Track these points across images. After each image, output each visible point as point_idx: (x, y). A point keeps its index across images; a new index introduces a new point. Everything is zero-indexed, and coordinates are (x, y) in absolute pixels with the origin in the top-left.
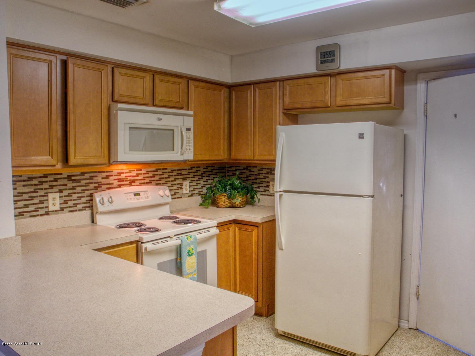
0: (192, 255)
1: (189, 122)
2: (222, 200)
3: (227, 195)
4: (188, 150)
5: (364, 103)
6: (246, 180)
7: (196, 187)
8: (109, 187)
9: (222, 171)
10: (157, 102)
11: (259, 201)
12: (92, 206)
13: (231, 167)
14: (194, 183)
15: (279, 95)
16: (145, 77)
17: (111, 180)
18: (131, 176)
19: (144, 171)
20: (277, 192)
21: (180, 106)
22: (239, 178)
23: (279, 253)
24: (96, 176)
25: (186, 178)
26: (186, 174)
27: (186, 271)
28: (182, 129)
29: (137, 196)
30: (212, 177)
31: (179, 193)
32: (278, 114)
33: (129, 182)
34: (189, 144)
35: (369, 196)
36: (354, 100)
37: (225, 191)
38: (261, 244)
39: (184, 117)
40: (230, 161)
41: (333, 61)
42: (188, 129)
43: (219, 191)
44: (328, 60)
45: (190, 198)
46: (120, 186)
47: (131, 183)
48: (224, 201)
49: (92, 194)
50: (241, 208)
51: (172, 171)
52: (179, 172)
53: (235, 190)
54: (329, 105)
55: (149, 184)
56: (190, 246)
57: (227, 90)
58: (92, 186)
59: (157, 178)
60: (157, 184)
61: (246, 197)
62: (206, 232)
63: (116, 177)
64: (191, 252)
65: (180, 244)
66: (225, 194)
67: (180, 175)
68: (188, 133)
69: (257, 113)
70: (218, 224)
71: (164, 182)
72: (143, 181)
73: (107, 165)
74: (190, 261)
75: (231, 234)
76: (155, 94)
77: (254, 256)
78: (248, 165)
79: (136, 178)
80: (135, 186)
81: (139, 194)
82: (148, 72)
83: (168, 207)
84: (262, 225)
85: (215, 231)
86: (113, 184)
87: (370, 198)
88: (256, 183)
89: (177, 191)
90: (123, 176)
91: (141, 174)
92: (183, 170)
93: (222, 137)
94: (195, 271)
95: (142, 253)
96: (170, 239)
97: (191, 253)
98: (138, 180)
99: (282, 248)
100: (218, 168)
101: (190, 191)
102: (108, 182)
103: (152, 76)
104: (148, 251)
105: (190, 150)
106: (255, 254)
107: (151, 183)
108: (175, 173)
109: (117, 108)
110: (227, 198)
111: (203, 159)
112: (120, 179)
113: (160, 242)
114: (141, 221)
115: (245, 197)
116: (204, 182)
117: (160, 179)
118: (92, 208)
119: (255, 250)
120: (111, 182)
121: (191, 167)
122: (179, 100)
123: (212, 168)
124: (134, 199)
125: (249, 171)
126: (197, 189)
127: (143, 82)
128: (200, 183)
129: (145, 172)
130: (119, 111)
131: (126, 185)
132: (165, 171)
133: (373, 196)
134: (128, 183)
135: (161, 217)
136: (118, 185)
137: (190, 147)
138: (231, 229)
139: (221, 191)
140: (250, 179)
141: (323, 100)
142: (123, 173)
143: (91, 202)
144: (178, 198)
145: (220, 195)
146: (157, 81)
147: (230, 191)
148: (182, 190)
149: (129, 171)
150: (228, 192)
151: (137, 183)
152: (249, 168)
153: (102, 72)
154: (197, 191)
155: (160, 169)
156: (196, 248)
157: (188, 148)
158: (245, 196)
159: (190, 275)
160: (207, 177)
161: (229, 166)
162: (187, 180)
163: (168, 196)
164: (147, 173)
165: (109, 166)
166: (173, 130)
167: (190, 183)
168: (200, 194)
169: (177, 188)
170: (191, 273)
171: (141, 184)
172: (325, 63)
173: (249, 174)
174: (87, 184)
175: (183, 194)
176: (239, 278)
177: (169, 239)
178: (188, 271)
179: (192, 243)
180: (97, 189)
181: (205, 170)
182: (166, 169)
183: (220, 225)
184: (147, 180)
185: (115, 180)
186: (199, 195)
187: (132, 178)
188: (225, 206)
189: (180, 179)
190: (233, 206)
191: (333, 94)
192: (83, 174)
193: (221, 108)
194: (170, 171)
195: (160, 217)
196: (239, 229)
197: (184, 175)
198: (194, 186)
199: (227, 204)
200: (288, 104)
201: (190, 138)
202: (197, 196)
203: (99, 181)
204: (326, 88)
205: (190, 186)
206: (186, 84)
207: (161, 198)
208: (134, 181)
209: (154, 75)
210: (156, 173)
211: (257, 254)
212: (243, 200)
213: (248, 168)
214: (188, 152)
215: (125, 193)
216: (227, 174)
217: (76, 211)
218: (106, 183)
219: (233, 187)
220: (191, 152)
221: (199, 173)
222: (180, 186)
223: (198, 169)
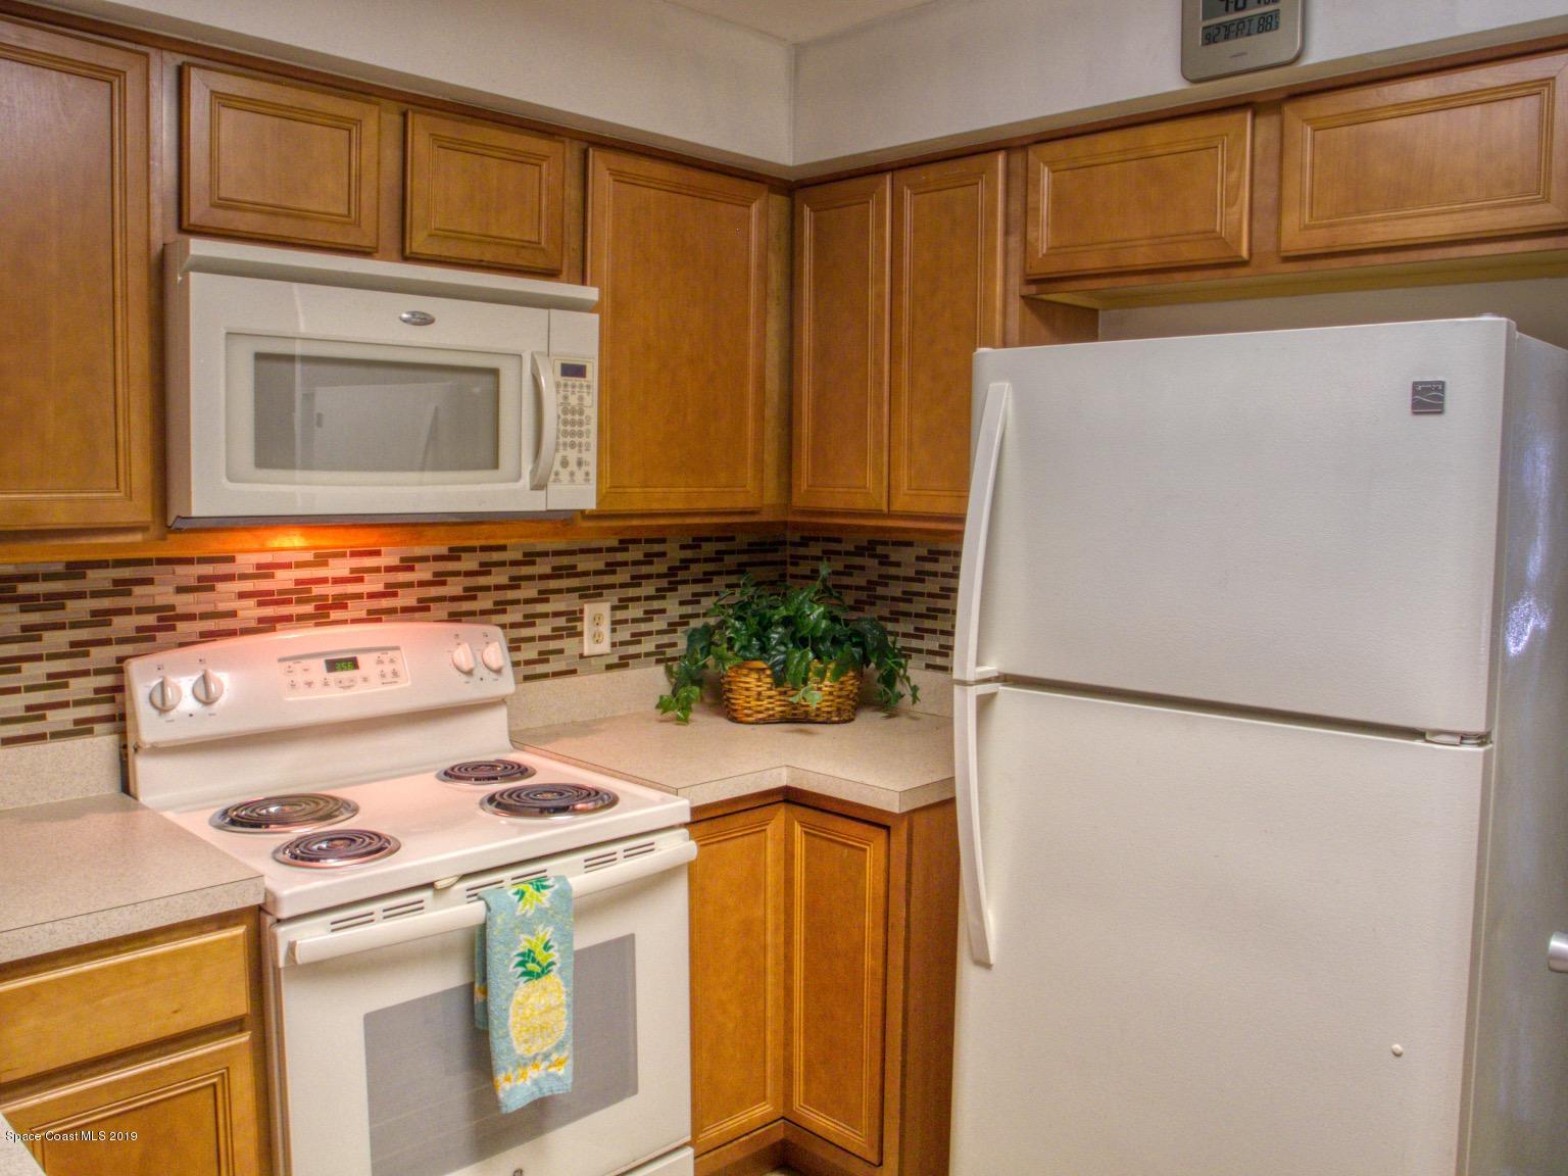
0: (546, 970)
1: (582, 337)
2: (747, 689)
3: (771, 667)
4: (573, 466)
5: (1430, 234)
6: (865, 598)
7: (644, 627)
8: (213, 628)
9: (770, 557)
10: (418, 242)
11: (915, 699)
12: (123, 717)
13: (805, 542)
14: (636, 611)
15: (1007, 216)
16: (358, 122)
17: (225, 596)
18: (324, 581)
19: (389, 558)
20: (964, 683)
21: (541, 263)
22: (826, 593)
23: (969, 978)
24: (149, 581)
25: (596, 587)
26: (597, 573)
27: (511, 1050)
28: (537, 369)
29: (342, 669)
30: (719, 582)
31: (561, 651)
32: (999, 304)
33: (317, 608)
34: (577, 440)
35: (1464, 737)
36: (1375, 221)
37: (763, 649)
38: (899, 912)
39: (554, 312)
40: (791, 518)
41: (1268, 23)
42: (574, 371)
43: (737, 646)
44: (1242, 21)
45: (615, 674)
46: (267, 625)
47: (323, 612)
48: (759, 693)
49: (121, 660)
50: (836, 727)
51: (530, 558)
52: (565, 561)
53: (805, 646)
54: (1245, 254)
55: (417, 615)
56: (532, 933)
57: (779, 202)
58: (124, 625)
59: (454, 588)
60: (455, 617)
61: (860, 676)
62: (629, 854)
63: (248, 586)
64: (539, 958)
65: (481, 921)
66: (760, 664)
67: (569, 576)
68: (574, 386)
69: (906, 301)
70: (695, 811)
71: (488, 604)
72: (385, 603)
73: (154, 532)
74: (532, 1000)
75: (772, 851)
76: (409, 203)
77: (870, 961)
78: (878, 537)
79: (351, 588)
80: (344, 622)
81: (353, 663)
82: (373, 99)
83: (500, 716)
84: (905, 824)
85: (678, 847)
86: (233, 614)
87: (1470, 749)
88: (907, 614)
89: (553, 645)
90: (284, 579)
91: (377, 570)
92: (583, 551)
93: (750, 412)
94: (559, 1046)
95: (276, 970)
96: (434, 895)
97: (538, 964)
98: (359, 596)
99: (988, 959)
100: (750, 544)
101: (614, 645)
102: (209, 608)
103: (397, 119)
104: (299, 961)
105: (580, 463)
106: (874, 958)
107: (428, 609)
108: (543, 567)
109: (188, 261)
110: (769, 680)
111: (656, 506)
112: (270, 593)
113: (379, 915)
114: (336, 787)
115: (854, 678)
116: (682, 603)
117: (470, 594)
118: (118, 724)
119: (872, 935)
120: (223, 607)
121: (621, 542)
122: (534, 238)
123: (722, 546)
124: (326, 684)
125: (881, 563)
126: (649, 633)
127: (344, 146)
128: (663, 611)
129: (394, 561)
130: (193, 275)
131: (301, 618)
132: (496, 556)
133: (1482, 739)
134: (309, 608)
135: (453, 769)
136: (261, 620)
137: (580, 451)
138: (770, 828)
139: (743, 648)
140: (884, 598)
141: (1214, 231)
142: (287, 566)
143: (118, 696)
144: (556, 674)
145: (739, 667)
146: (420, 142)
147: (782, 648)
148: (577, 639)
149: (316, 556)
150: (774, 653)
151: (357, 609)
152: (880, 550)
153: (116, 84)
154: (648, 645)
155: (472, 549)
156: (567, 938)
157: (572, 455)
158: (851, 674)
159: (537, 1066)
160: (695, 581)
161: (797, 538)
162: (601, 595)
163: (498, 671)
164: (408, 564)
165: (164, 538)
166: (494, 372)
167: (614, 608)
168: (660, 656)
169: (554, 630)
170: (540, 1057)
171: (375, 616)
172: (1227, 38)
173: (880, 576)
174: (101, 617)
175: (582, 656)
176: (806, 1052)
177: (427, 895)
178: (520, 1049)
179: (543, 915)
180: (153, 639)
181: (688, 554)
182: (503, 548)
183: (706, 819)
184: (407, 599)
185: (242, 595)
186: (658, 661)
187: (330, 590)
188: (760, 716)
189: (570, 590)
190: (797, 717)
191: (1266, 197)
192: (76, 569)
193: (747, 281)
194: (519, 556)
195: (447, 765)
196: (806, 833)
197: (585, 574)
198: (635, 621)
199: (773, 709)
200: (1044, 255)
201: (581, 413)
202: (648, 665)
203: (160, 601)
204: (1230, 169)
205: (614, 623)
206: (576, 166)
207: (464, 678)
208: (340, 603)
209: (405, 115)
210: (451, 566)
211: (880, 951)
212: (841, 689)
213: (874, 549)
214: (572, 474)
215: (281, 660)
216: (791, 570)
217: (39, 737)
218: (197, 610)
219: (799, 635)
220: (587, 474)
221: (659, 567)
222: (568, 621)
223: (657, 548)
